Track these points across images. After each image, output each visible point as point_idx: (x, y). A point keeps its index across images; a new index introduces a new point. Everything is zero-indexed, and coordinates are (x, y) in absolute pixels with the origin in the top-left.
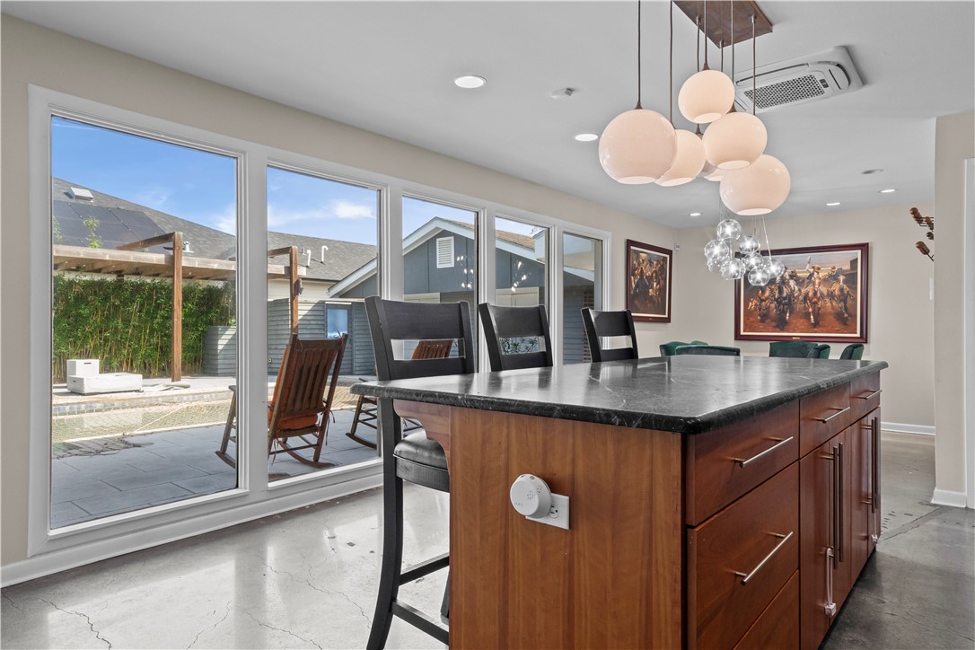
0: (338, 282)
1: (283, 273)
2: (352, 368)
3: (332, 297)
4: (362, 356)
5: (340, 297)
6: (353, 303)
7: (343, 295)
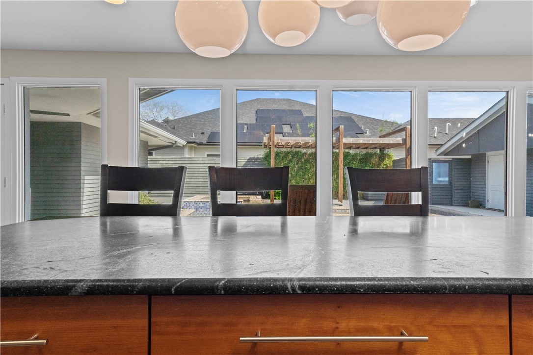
0: (442, 145)
1: (401, 143)
2: (452, 201)
3: (438, 155)
4: (458, 194)
5: (444, 155)
6: (452, 158)
7: (445, 153)
